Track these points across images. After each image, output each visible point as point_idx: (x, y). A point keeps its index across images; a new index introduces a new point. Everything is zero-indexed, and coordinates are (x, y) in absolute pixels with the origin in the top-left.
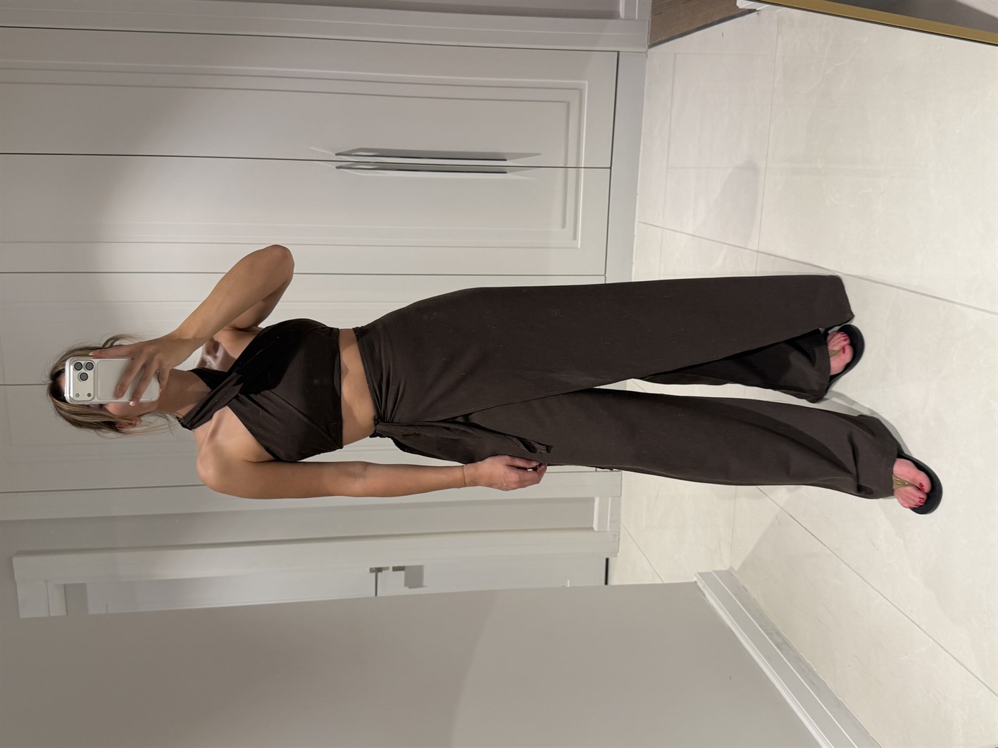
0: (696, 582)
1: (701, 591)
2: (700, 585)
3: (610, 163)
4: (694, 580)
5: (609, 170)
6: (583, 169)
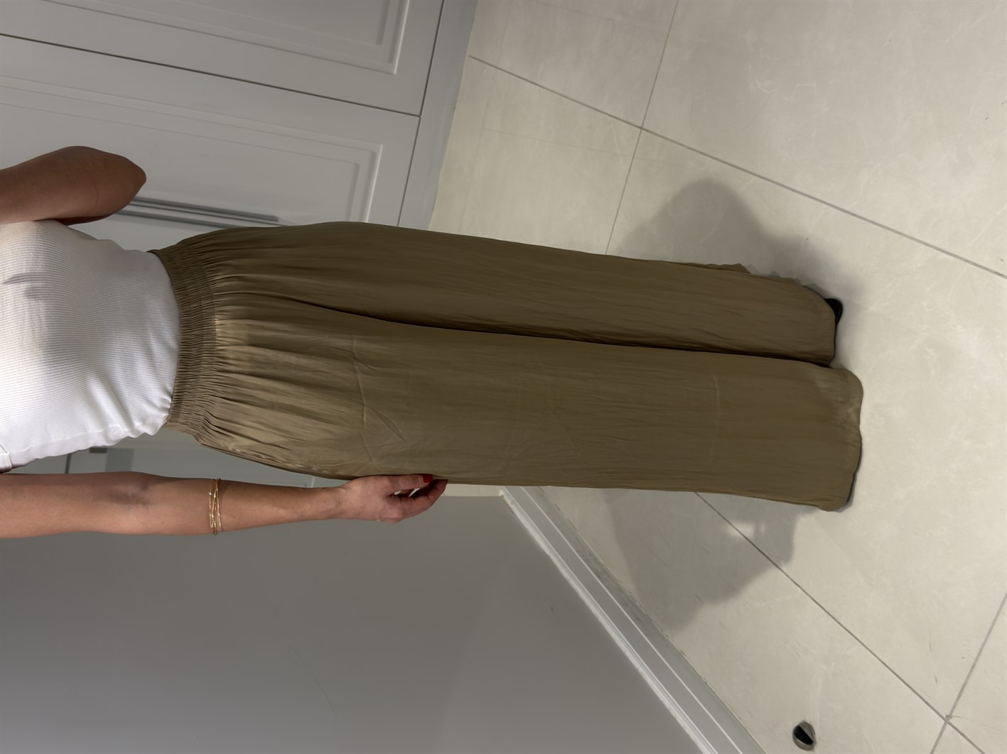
0: (502, 496)
1: (510, 508)
2: (509, 502)
4: (500, 495)
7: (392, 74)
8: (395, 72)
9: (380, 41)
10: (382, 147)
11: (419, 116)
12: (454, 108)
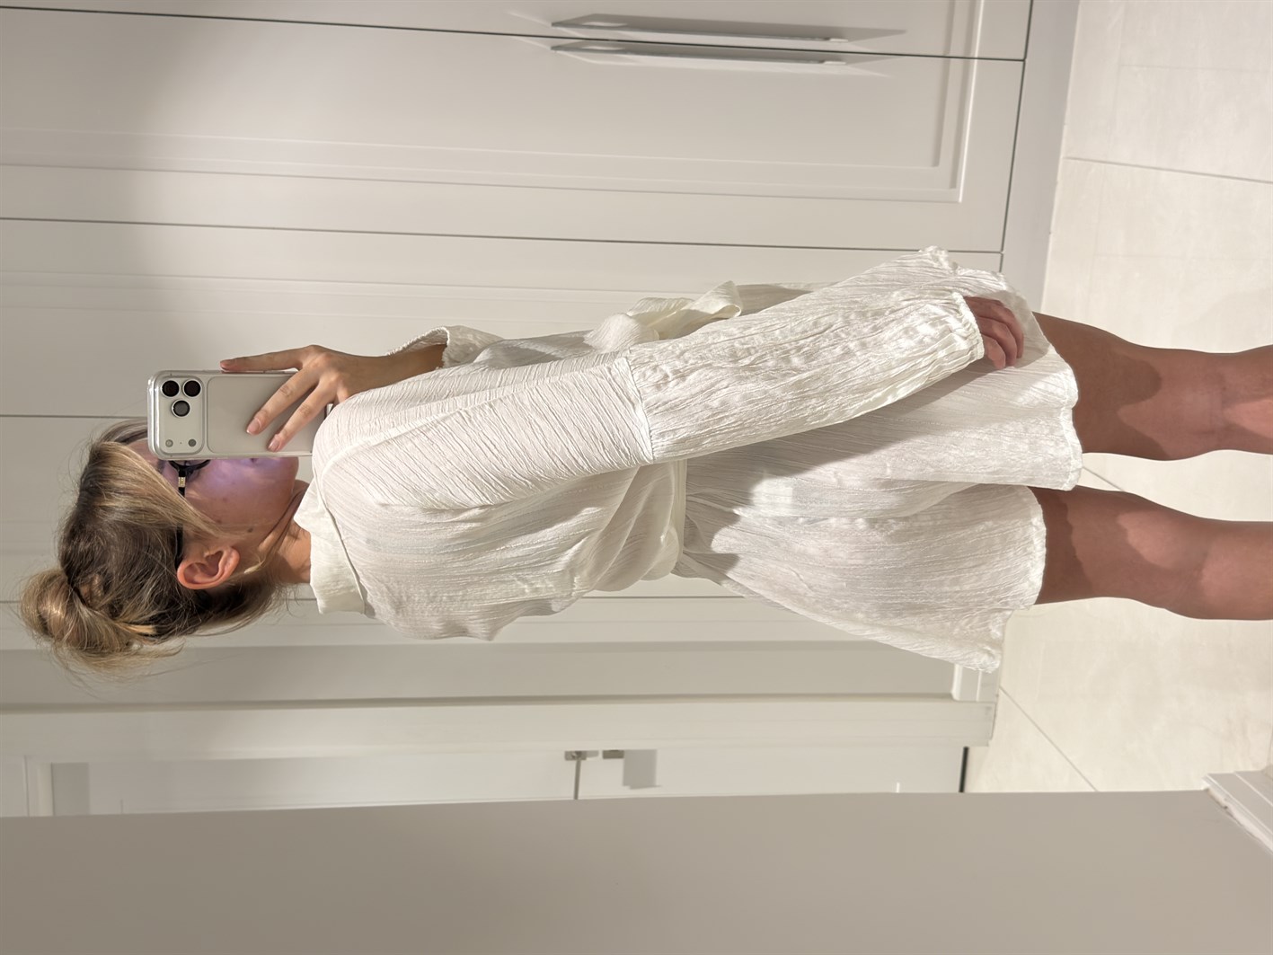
0: (1209, 791)
3: (1023, 52)
4: (1204, 788)
5: (1022, 63)
6: (976, 61)
7: (957, 202)
8: (960, 200)
9: (936, 163)
11: (1001, 252)
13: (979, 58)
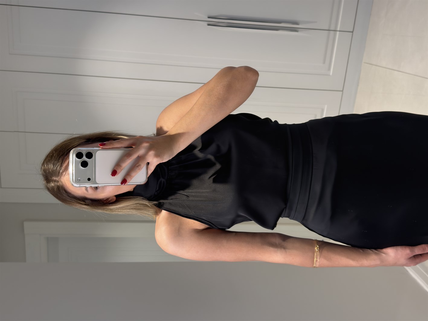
3: (352, 29)
5: (352, 33)
6: (338, 32)
7: (329, 75)
8: (331, 74)
9: (324, 63)
10: (326, 106)
11: (342, 91)
12: (358, 85)
13: (340, 31)
